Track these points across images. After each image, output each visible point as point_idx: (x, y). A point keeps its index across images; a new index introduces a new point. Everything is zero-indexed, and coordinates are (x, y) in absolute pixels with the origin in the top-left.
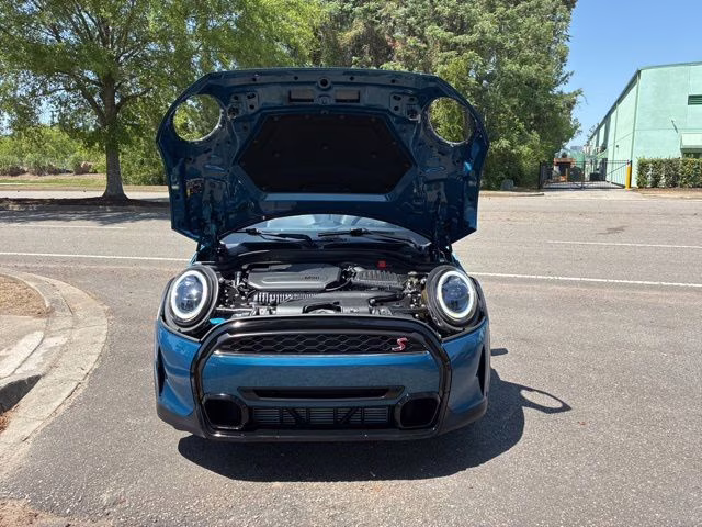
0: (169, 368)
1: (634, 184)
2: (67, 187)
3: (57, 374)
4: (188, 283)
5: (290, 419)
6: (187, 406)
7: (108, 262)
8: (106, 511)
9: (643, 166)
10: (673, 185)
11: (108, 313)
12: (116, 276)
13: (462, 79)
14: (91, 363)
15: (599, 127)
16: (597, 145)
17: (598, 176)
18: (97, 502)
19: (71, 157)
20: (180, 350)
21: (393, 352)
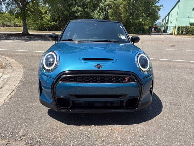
0: (43, 86)
1: (176, 33)
2: (12, 30)
3: (6, 87)
4: (49, 57)
6: (50, 100)
7: (24, 52)
8: (21, 138)
9: (179, 28)
10: (187, 34)
11: (23, 68)
12: (26, 56)
14: (17, 84)
15: (166, 17)
16: (165, 22)
17: (165, 31)
18: (18, 135)
19: (13, 22)
20: (47, 80)
21: (124, 82)
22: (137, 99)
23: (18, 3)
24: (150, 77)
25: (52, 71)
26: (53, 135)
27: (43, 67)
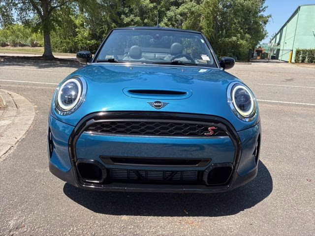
0: (56, 141)
1: (293, 61)
2: (27, 52)
4: (69, 87)
5: (134, 176)
7: (41, 85)
8: (11, 233)
9: (298, 52)
10: (311, 61)
11: (36, 109)
13: (215, 6)
14: (21, 135)
15: (277, 35)
16: (275, 43)
17: (275, 57)
18: (6, 226)
19: (30, 39)
20: (65, 130)
21: (205, 136)
22: (231, 168)
23: (38, 8)
24: (255, 129)
25: (72, 113)
26: (70, 231)
27: (57, 105)
